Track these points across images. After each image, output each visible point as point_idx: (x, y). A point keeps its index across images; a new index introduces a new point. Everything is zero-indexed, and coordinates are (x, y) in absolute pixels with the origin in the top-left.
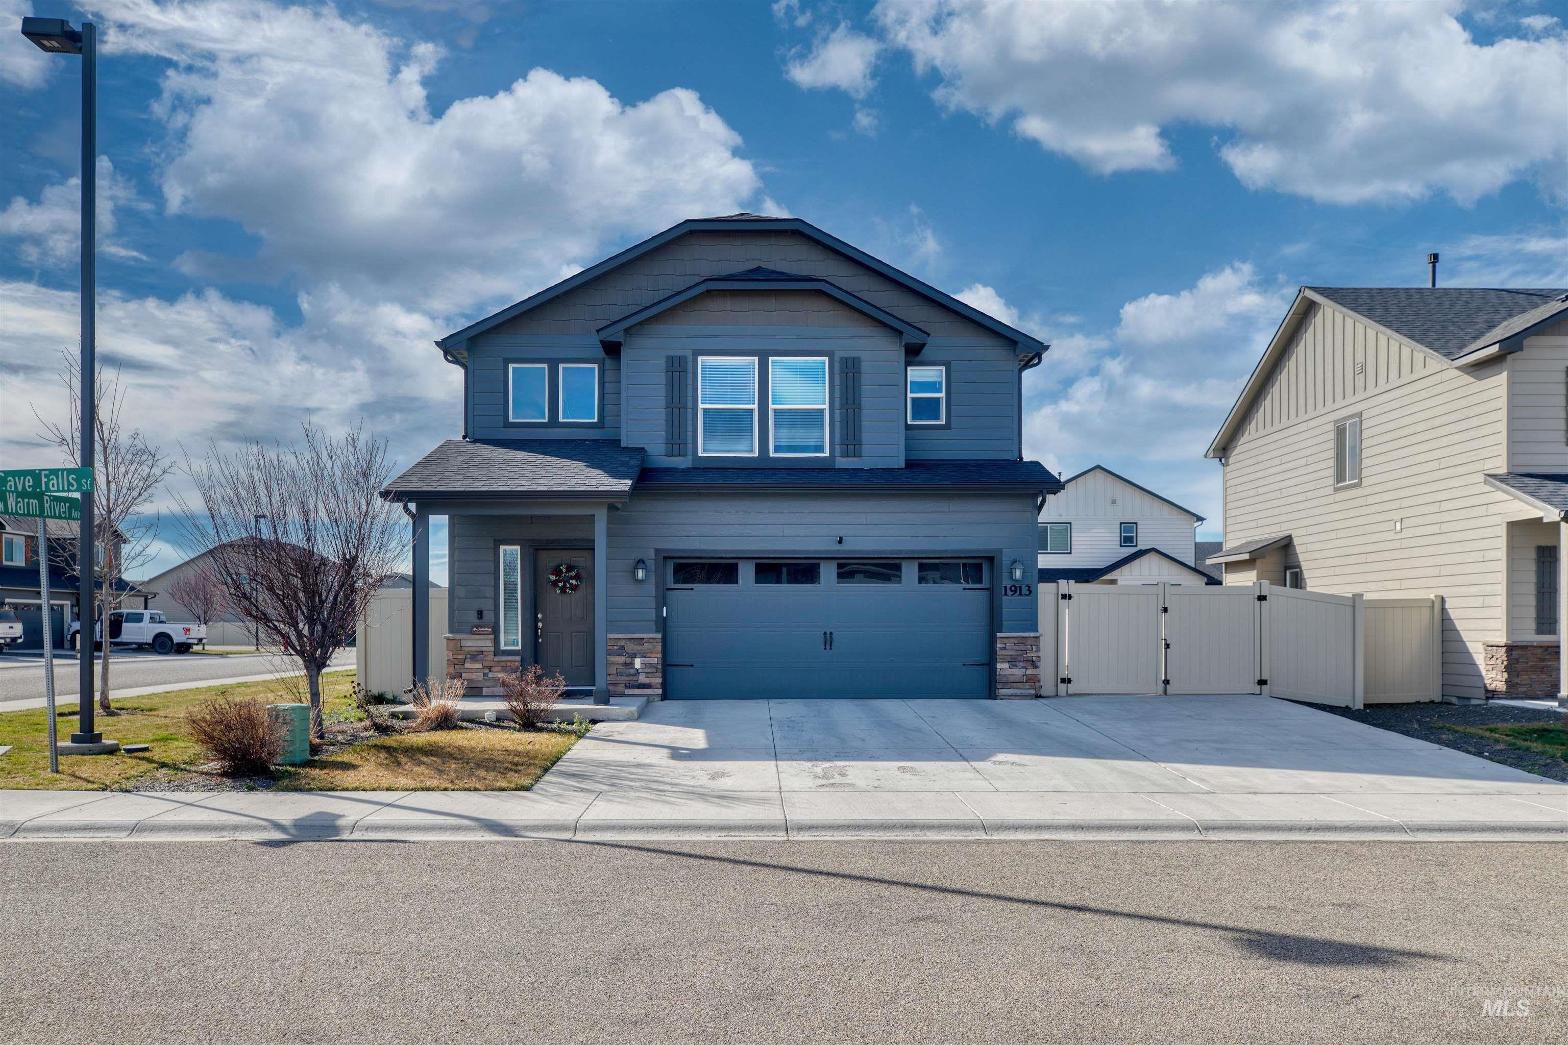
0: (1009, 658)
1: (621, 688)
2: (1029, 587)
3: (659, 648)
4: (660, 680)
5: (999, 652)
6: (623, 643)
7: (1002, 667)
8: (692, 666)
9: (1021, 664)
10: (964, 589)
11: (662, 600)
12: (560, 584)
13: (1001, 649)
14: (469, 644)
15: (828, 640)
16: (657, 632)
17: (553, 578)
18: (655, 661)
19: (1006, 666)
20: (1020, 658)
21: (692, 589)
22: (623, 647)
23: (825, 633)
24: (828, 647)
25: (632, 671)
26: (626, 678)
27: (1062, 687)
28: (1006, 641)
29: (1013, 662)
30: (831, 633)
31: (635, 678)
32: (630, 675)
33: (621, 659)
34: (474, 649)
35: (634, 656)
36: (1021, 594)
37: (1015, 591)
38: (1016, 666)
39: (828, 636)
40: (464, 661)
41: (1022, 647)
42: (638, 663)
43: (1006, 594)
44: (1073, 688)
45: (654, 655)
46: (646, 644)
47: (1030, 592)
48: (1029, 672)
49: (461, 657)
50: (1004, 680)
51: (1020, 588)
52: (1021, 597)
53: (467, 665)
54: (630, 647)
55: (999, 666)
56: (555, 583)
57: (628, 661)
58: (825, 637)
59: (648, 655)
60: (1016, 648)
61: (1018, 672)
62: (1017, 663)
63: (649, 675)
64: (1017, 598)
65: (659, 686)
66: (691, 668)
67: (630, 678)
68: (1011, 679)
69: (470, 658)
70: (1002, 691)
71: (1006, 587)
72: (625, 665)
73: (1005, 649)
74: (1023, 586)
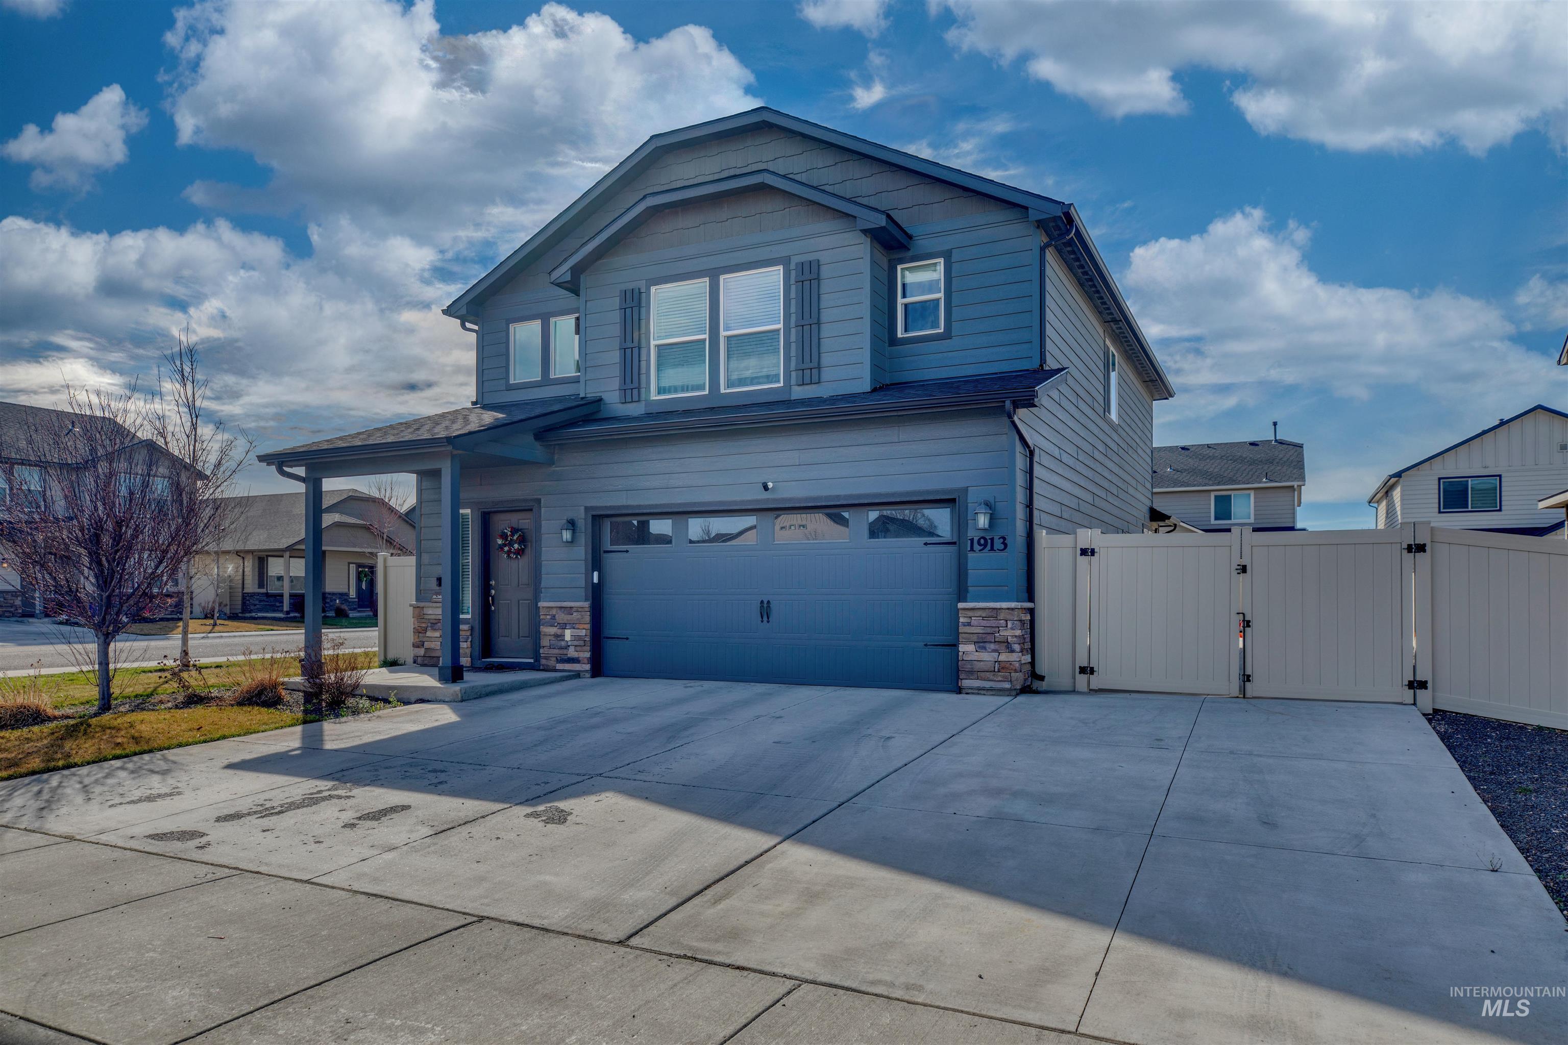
0: (975, 638)
1: (552, 663)
2: (1004, 538)
3: (587, 618)
4: (588, 655)
5: (962, 629)
6: (554, 612)
7: (966, 649)
8: (627, 639)
9: (992, 646)
10: (926, 544)
11: (596, 563)
12: (506, 549)
13: (964, 625)
14: (430, 612)
15: (765, 610)
16: (586, 600)
17: (500, 542)
18: (583, 633)
19: (971, 648)
20: (989, 638)
21: (627, 551)
22: (554, 616)
23: (762, 602)
24: (765, 619)
25: (563, 643)
26: (556, 651)
27: (1082, 680)
28: (970, 614)
29: (981, 643)
30: (768, 602)
31: (565, 651)
32: (561, 648)
33: (553, 630)
34: (433, 617)
35: (564, 626)
36: (992, 549)
37: (985, 545)
38: (985, 648)
39: (765, 605)
40: (425, 630)
41: (993, 623)
42: (568, 634)
43: (972, 549)
44: (1096, 681)
45: (582, 626)
46: (575, 614)
47: (1006, 546)
48: (1003, 657)
49: (424, 625)
50: (968, 667)
51: (992, 540)
52: (992, 554)
53: (429, 634)
54: (562, 617)
55: (962, 648)
56: (501, 548)
57: (559, 632)
58: (762, 607)
59: (577, 626)
60: (984, 623)
61: (987, 657)
62: (987, 645)
63: (578, 649)
64: (987, 554)
65: (586, 661)
66: (627, 642)
67: (561, 652)
68: (979, 666)
69: (431, 627)
70: (966, 683)
71: (972, 540)
72: (557, 636)
73: (969, 624)
74: (996, 539)
